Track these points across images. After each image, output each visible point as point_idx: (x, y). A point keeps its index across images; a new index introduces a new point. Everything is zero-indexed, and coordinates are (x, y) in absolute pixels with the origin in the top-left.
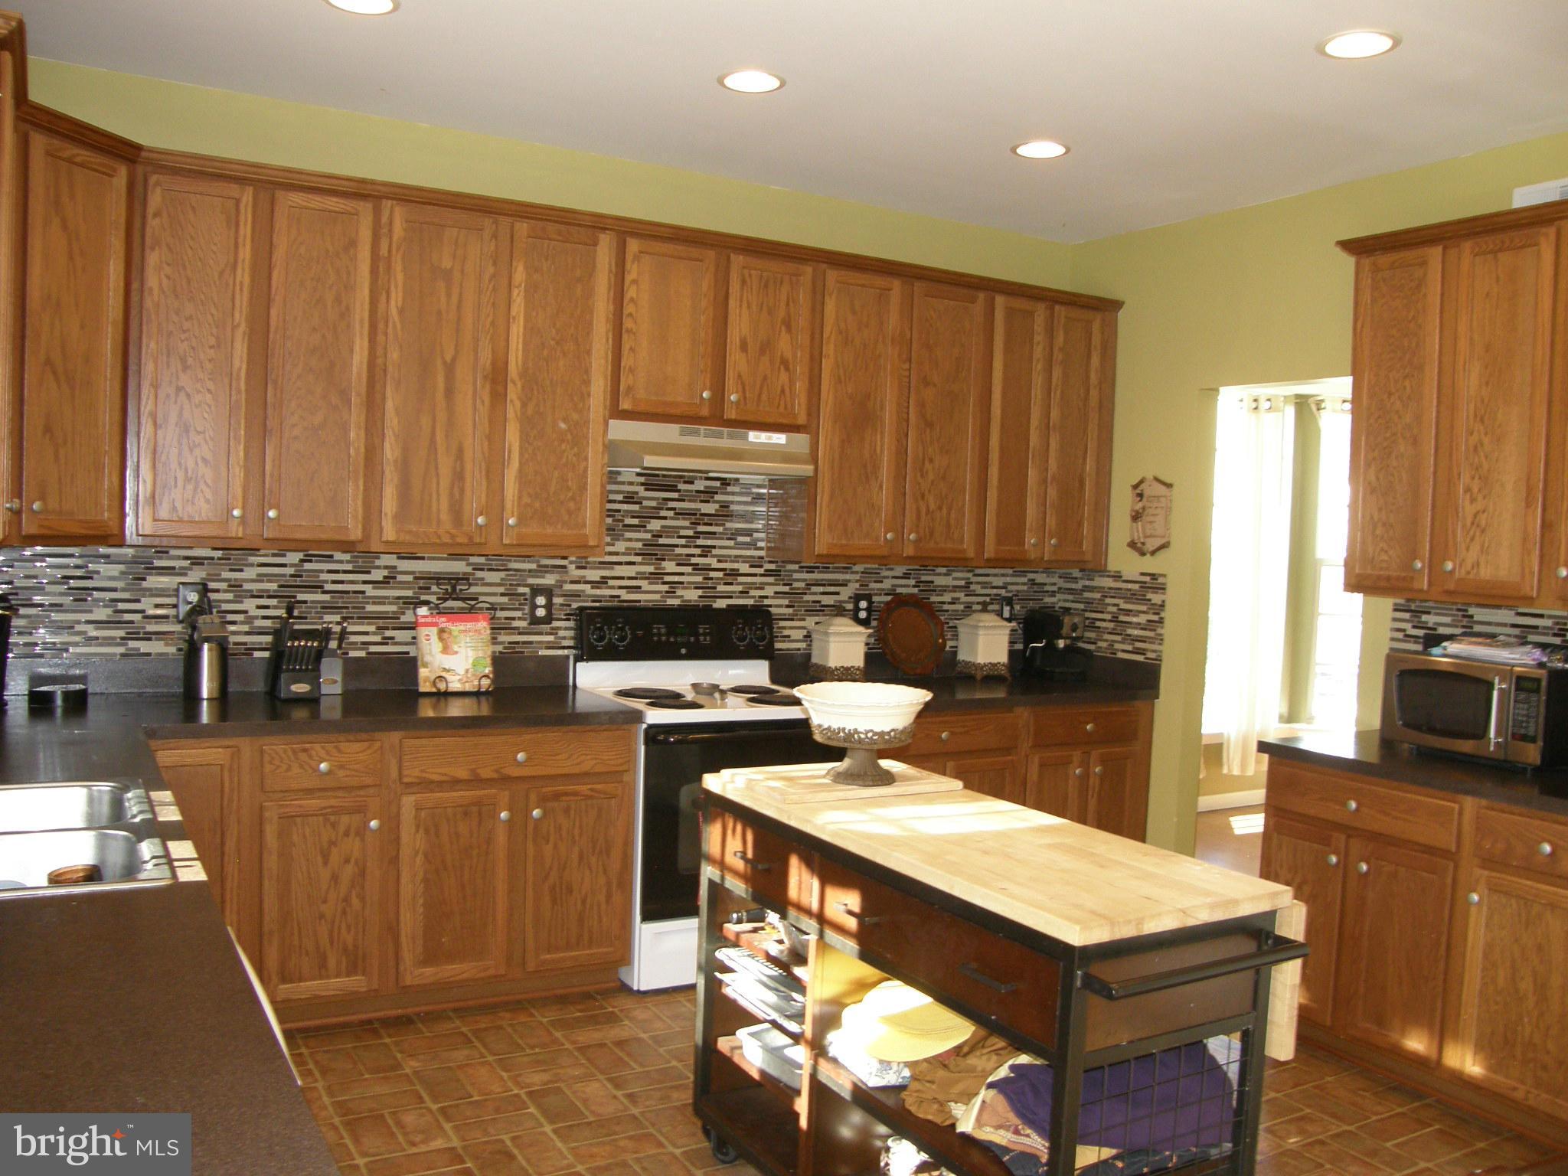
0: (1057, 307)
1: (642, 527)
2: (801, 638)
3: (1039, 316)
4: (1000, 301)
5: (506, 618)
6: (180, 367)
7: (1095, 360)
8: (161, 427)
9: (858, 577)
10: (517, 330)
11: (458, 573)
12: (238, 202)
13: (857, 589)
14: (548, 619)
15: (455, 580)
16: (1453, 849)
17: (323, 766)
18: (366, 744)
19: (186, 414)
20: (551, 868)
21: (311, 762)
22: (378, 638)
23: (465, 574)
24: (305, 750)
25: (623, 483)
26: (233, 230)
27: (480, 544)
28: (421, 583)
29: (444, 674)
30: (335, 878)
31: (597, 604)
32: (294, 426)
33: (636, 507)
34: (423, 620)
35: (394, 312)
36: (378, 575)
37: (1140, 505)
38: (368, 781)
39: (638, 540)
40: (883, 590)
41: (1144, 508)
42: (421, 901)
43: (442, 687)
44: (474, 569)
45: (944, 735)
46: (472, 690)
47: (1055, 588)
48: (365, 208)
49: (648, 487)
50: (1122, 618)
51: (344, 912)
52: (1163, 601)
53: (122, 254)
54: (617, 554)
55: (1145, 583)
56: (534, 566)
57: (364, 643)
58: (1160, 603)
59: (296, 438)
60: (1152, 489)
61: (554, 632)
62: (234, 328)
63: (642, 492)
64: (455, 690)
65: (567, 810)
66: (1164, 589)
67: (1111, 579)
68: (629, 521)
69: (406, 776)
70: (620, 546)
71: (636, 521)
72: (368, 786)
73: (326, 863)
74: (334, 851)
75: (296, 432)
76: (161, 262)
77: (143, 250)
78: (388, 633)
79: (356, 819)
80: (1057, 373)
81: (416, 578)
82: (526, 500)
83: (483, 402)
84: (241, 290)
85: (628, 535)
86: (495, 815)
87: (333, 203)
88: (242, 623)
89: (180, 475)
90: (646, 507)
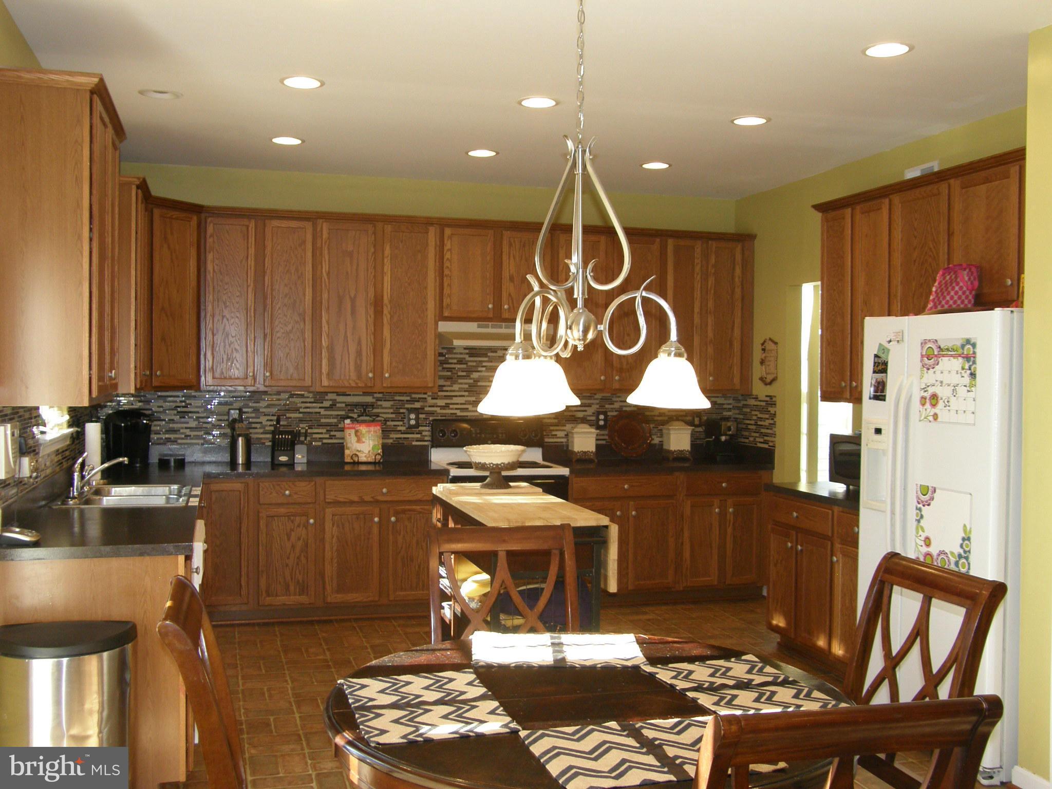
0: (710, 242)
1: (468, 377)
2: (564, 436)
3: (697, 248)
4: (670, 242)
5: (394, 426)
6: (223, 307)
7: (738, 271)
8: (216, 335)
9: (598, 401)
10: (387, 279)
11: (368, 403)
12: (248, 227)
13: (598, 409)
14: (417, 425)
15: (365, 406)
16: (830, 534)
17: (287, 492)
18: (307, 483)
19: (227, 328)
20: (402, 548)
21: (282, 491)
22: (327, 436)
23: (372, 403)
24: (279, 485)
25: (455, 353)
26: (246, 241)
27: (371, 387)
28: (349, 408)
29: (357, 453)
30: (293, 547)
31: (444, 418)
32: (277, 332)
33: (464, 366)
34: (348, 426)
35: (325, 274)
36: (327, 404)
37: (764, 355)
38: (309, 501)
39: (466, 384)
40: (614, 408)
41: (765, 357)
42: (336, 561)
43: (356, 460)
44: (377, 400)
45: (626, 486)
46: (371, 461)
47: (731, 406)
48: (308, 226)
49: (471, 355)
50: (759, 423)
51: (298, 564)
52: (775, 412)
53: (195, 257)
54: (454, 391)
55: (767, 401)
56: (408, 398)
57: (320, 438)
58: (774, 413)
59: (279, 338)
60: (770, 346)
61: (420, 433)
62: (248, 286)
63: (467, 358)
64: (363, 461)
65: (409, 519)
66: (775, 404)
67: (754, 400)
68: (460, 374)
69: (328, 499)
70: (456, 387)
71: (464, 374)
72: (310, 503)
73: (289, 539)
74: (293, 534)
75: (278, 335)
76: (214, 258)
77: (205, 253)
78: (332, 433)
79: (304, 518)
80: (711, 281)
81: (346, 405)
82: (394, 364)
83: (370, 317)
84: (251, 268)
85: (460, 381)
86: (372, 520)
87: (293, 224)
88: (260, 428)
89: (225, 357)
90: (470, 366)
